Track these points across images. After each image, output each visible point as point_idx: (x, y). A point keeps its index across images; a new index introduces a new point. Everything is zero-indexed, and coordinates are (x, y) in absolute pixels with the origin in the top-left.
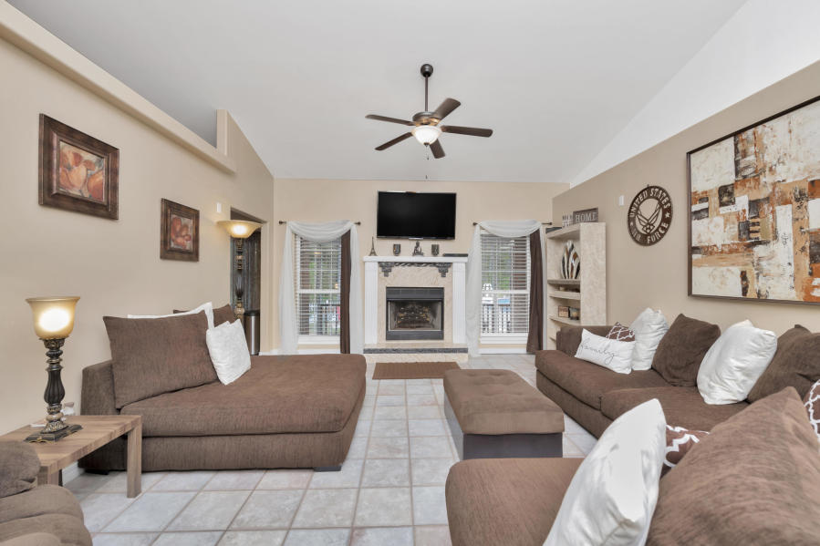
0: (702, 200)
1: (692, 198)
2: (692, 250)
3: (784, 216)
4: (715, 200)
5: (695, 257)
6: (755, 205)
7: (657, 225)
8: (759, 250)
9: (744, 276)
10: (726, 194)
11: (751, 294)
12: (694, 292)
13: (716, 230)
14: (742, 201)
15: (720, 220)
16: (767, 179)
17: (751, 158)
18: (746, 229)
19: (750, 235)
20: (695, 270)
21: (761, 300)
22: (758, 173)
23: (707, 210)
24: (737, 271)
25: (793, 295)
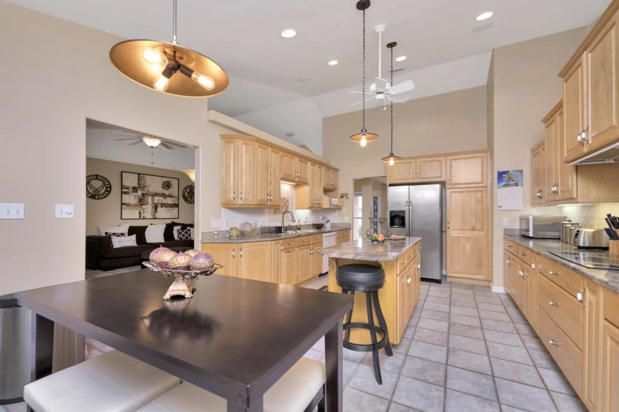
0: (127, 188)
1: (122, 187)
2: (122, 204)
3: (150, 199)
4: (131, 190)
5: (123, 206)
6: (143, 194)
7: (102, 192)
8: (144, 206)
9: (140, 213)
10: (135, 189)
11: (142, 217)
12: (123, 218)
13: (131, 199)
14: (140, 193)
15: (133, 197)
16: (146, 189)
17: (142, 182)
18: (140, 200)
19: (141, 202)
20: (123, 211)
21: (144, 218)
22: (144, 187)
23: (128, 192)
24: (138, 211)
25: (151, 217)
